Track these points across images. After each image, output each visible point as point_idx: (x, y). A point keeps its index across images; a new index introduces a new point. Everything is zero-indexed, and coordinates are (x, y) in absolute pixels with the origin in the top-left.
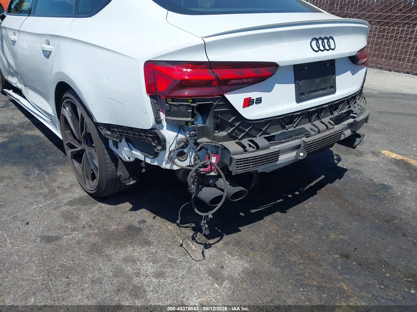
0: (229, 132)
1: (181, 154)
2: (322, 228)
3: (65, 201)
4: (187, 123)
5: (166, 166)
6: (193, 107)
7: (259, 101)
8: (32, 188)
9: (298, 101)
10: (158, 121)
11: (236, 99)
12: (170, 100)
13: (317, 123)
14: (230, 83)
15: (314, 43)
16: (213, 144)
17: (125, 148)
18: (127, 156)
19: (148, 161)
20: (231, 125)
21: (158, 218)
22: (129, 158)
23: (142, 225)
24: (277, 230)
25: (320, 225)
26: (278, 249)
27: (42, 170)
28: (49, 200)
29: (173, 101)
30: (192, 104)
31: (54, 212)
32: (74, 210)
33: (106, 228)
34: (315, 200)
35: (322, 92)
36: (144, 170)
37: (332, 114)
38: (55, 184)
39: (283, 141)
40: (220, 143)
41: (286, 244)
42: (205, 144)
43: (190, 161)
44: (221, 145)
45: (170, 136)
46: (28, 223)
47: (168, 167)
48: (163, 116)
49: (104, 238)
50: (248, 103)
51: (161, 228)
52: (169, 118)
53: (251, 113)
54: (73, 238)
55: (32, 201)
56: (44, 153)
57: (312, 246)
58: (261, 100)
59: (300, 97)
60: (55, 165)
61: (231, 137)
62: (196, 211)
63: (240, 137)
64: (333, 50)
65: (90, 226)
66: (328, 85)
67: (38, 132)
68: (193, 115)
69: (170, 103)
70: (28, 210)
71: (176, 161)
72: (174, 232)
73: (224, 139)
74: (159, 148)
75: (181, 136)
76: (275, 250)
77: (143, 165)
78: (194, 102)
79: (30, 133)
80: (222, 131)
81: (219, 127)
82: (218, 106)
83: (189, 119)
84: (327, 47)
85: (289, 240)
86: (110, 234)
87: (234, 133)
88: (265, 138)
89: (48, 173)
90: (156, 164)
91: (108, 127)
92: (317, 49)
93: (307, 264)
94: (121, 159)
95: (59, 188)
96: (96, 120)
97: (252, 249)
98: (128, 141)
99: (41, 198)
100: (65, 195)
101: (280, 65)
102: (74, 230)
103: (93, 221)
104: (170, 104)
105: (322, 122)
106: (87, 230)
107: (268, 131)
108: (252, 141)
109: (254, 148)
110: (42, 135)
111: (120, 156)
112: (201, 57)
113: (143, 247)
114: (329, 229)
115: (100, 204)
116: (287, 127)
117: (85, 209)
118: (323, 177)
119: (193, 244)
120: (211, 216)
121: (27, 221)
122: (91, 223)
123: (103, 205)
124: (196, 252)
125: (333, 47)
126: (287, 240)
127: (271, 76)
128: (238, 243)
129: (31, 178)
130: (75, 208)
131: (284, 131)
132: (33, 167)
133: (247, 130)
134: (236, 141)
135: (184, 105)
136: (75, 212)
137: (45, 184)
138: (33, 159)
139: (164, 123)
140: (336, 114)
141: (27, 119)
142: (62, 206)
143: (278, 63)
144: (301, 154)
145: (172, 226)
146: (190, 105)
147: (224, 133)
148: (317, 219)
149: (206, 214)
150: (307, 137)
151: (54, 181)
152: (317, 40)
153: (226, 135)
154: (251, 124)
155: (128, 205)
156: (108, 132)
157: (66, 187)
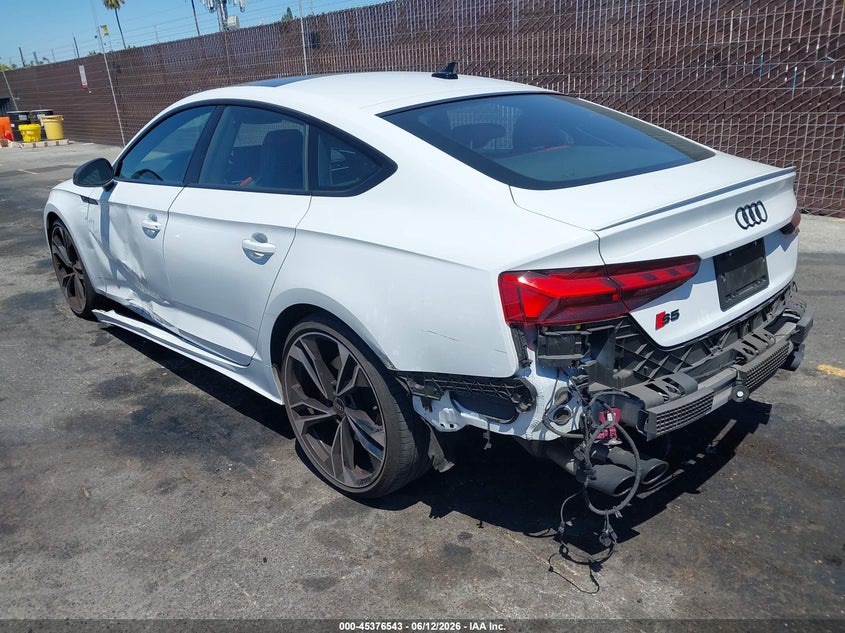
0: (636, 369)
1: (560, 414)
2: (774, 515)
3: (310, 513)
4: (574, 362)
5: (531, 434)
6: (584, 337)
7: (675, 315)
8: (236, 495)
9: (724, 307)
10: (524, 362)
11: (645, 317)
12: (546, 329)
13: (748, 337)
14: (638, 293)
15: (740, 214)
16: (614, 392)
17: (446, 409)
18: (448, 422)
19: (495, 428)
20: (640, 358)
21: (488, 527)
22: (452, 426)
23: (467, 542)
24: (701, 526)
25: (769, 510)
26: (718, 559)
27: (238, 460)
28: (279, 514)
29: (550, 330)
30: (583, 333)
31: (299, 536)
32: (335, 526)
33: (407, 553)
34: (742, 467)
35: (751, 288)
36: (488, 446)
37: (765, 319)
38: (275, 483)
39: (707, 374)
40: (623, 390)
41: (725, 549)
42: (602, 393)
43: (574, 423)
44: (625, 392)
45: (545, 386)
46: (265, 560)
47: (536, 436)
48: (531, 355)
49: (413, 571)
50: (662, 320)
51: (502, 545)
52: (545, 357)
53: (666, 337)
54: (358, 579)
55: (249, 518)
56: (222, 426)
57: (771, 548)
58: (678, 314)
59: (726, 300)
60: (256, 447)
61: (639, 377)
62: (591, 507)
63: (650, 376)
64: (764, 221)
65: (377, 553)
66: (758, 276)
67: (188, 388)
68: (584, 349)
69: (547, 333)
70: (251, 535)
71: (553, 424)
72: (529, 549)
73: (629, 381)
74: (524, 406)
75: (562, 384)
76: (712, 561)
77: (487, 436)
78: (583, 328)
79: (173, 390)
80: (622, 368)
81: (620, 364)
82: (621, 331)
83: (579, 356)
84: (758, 220)
85: (728, 541)
86: (420, 564)
87: (643, 371)
88: (687, 373)
89: (251, 463)
90: (511, 432)
91: (418, 377)
92: (745, 225)
93: (775, 580)
94: (434, 428)
95: (285, 489)
96: (393, 367)
97: (675, 564)
98: (454, 397)
99: (262, 512)
100: (305, 502)
101: (703, 257)
102: (353, 563)
103: (378, 543)
104: (547, 336)
105: (754, 336)
106: (375, 561)
107: (688, 361)
108: (667, 380)
109: (676, 391)
110: (201, 393)
111: (434, 422)
112: (593, 260)
113: (488, 580)
114: (787, 515)
115: (375, 511)
116: (711, 349)
117: (353, 523)
118: (733, 422)
119: (571, 566)
120: (619, 515)
121: (263, 557)
122: (376, 548)
123: (381, 512)
124: (583, 580)
125: (764, 218)
126: (724, 543)
127: (694, 275)
128: (646, 557)
129: (224, 474)
130: (333, 523)
131: (709, 357)
132: (218, 456)
133: (661, 363)
134: (646, 383)
135: (569, 335)
136: (338, 531)
137: (256, 483)
138: (208, 440)
139: (533, 367)
140: (770, 319)
141: (155, 365)
142: (307, 523)
143: (701, 256)
144: (740, 394)
145: (520, 540)
146: (579, 334)
147: (625, 373)
148: (758, 500)
149: (610, 512)
150: (742, 365)
151: (270, 477)
152: (743, 210)
153: (630, 377)
154: (666, 354)
155: (422, 509)
156: (417, 386)
157: (297, 487)
